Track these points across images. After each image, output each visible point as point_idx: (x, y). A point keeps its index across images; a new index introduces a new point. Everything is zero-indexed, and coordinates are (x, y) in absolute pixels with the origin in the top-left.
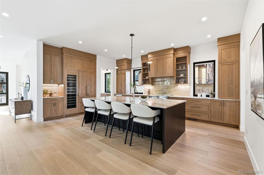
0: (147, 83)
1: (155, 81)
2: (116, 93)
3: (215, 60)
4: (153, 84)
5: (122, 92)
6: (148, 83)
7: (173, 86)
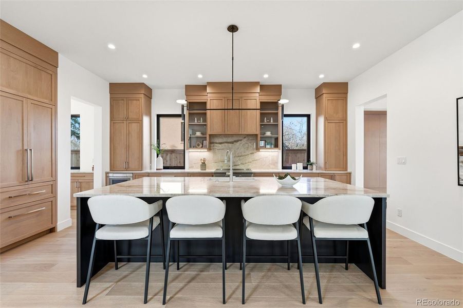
0: (199, 145)
1: (213, 143)
2: (108, 170)
3: (310, 115)
4: (210, 149)
5: (132, 165)
6: (201, 146)
7: (251, 152)
